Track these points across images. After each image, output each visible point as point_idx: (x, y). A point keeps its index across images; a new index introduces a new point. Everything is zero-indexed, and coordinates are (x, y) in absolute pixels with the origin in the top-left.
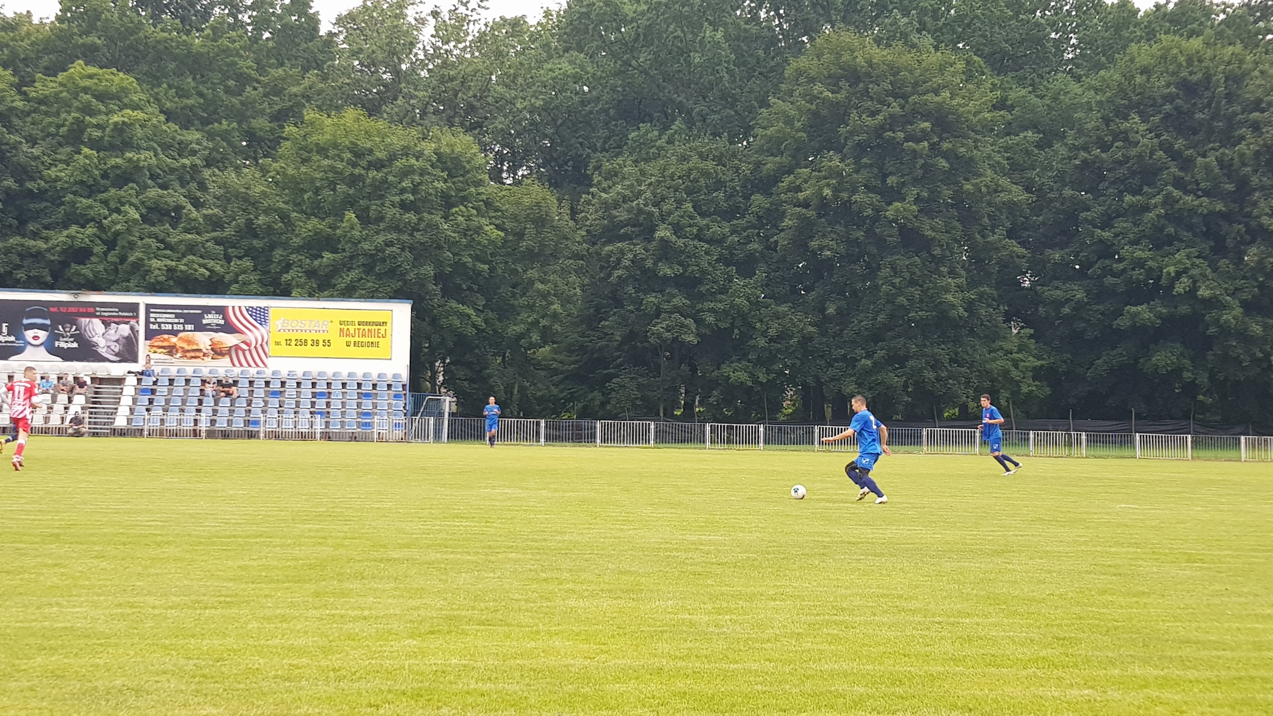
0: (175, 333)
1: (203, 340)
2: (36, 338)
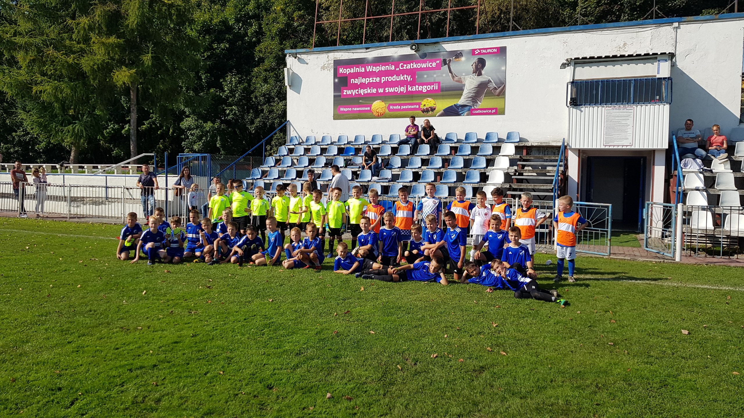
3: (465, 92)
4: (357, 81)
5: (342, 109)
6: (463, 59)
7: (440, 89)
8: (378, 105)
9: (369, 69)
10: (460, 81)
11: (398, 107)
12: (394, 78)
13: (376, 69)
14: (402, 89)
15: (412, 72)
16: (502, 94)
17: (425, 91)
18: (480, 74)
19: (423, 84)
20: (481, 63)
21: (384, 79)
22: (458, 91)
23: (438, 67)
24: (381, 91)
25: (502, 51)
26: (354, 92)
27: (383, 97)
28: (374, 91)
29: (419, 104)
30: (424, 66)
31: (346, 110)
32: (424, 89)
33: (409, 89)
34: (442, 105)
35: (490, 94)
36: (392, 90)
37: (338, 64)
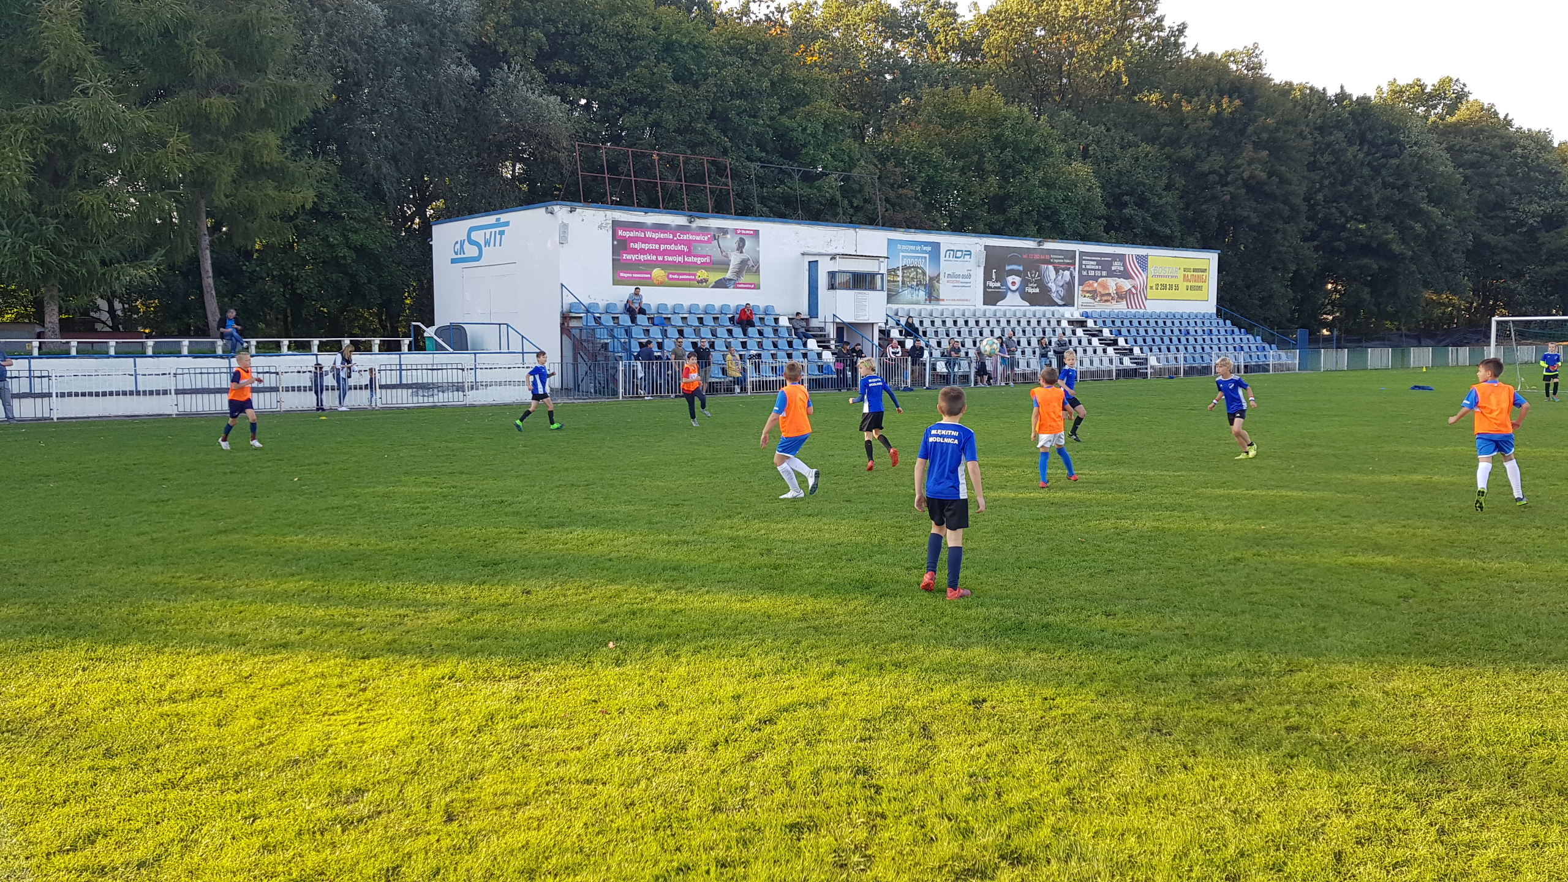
0: (1096, 278)
1: (1112, 284)
2: (1014, 283)
3: (731, 267)
4: (637, 246)
5: (622, 275)
6: (729, 236)
7: (712, 263)
8: (657, 273)
9: (649, 234)
10: (726, 256)
11: (676, 277)
12: (672, 247)
13: (656, 236)
14: (680, 259)
15: (688, 243)
16: (757, 271)
17: (699, 262)
18: (741, 252)
19: (697, 256)
20: (742, 241)
21: (663, 247)
22: (724, 265)
23: (709, 241)
24: (660, 258)
25: (756, 233)
26: (634, 257)
27: (663, 265)
28: (654, 258)
29: (695, 275)
30: (698, 238)
31: (626, 275)
32: (699, 260)
33: (686, 259)
34: (714, 277)
35: (749, 271)
36: (670, 259)
37: (616, 225)
